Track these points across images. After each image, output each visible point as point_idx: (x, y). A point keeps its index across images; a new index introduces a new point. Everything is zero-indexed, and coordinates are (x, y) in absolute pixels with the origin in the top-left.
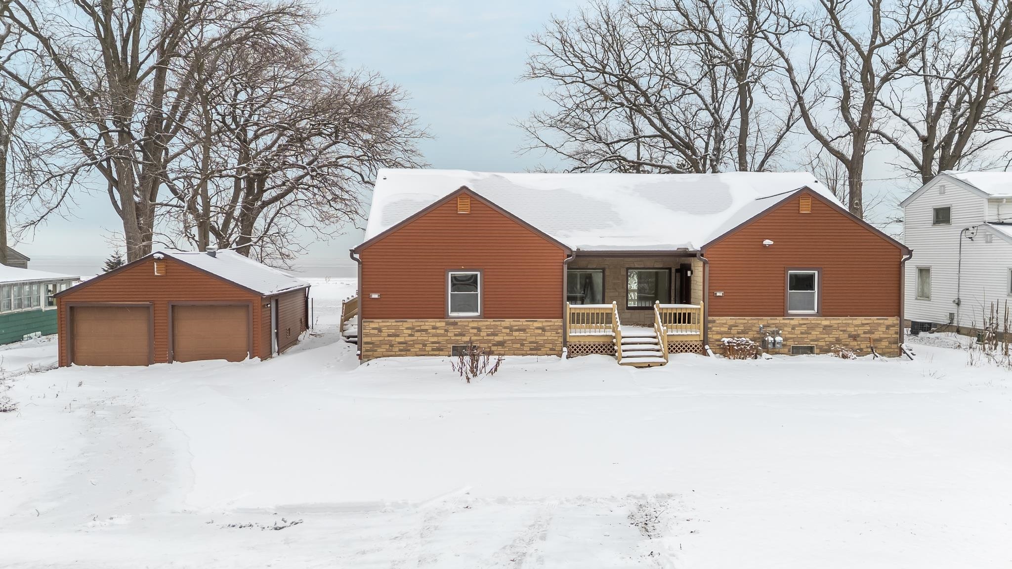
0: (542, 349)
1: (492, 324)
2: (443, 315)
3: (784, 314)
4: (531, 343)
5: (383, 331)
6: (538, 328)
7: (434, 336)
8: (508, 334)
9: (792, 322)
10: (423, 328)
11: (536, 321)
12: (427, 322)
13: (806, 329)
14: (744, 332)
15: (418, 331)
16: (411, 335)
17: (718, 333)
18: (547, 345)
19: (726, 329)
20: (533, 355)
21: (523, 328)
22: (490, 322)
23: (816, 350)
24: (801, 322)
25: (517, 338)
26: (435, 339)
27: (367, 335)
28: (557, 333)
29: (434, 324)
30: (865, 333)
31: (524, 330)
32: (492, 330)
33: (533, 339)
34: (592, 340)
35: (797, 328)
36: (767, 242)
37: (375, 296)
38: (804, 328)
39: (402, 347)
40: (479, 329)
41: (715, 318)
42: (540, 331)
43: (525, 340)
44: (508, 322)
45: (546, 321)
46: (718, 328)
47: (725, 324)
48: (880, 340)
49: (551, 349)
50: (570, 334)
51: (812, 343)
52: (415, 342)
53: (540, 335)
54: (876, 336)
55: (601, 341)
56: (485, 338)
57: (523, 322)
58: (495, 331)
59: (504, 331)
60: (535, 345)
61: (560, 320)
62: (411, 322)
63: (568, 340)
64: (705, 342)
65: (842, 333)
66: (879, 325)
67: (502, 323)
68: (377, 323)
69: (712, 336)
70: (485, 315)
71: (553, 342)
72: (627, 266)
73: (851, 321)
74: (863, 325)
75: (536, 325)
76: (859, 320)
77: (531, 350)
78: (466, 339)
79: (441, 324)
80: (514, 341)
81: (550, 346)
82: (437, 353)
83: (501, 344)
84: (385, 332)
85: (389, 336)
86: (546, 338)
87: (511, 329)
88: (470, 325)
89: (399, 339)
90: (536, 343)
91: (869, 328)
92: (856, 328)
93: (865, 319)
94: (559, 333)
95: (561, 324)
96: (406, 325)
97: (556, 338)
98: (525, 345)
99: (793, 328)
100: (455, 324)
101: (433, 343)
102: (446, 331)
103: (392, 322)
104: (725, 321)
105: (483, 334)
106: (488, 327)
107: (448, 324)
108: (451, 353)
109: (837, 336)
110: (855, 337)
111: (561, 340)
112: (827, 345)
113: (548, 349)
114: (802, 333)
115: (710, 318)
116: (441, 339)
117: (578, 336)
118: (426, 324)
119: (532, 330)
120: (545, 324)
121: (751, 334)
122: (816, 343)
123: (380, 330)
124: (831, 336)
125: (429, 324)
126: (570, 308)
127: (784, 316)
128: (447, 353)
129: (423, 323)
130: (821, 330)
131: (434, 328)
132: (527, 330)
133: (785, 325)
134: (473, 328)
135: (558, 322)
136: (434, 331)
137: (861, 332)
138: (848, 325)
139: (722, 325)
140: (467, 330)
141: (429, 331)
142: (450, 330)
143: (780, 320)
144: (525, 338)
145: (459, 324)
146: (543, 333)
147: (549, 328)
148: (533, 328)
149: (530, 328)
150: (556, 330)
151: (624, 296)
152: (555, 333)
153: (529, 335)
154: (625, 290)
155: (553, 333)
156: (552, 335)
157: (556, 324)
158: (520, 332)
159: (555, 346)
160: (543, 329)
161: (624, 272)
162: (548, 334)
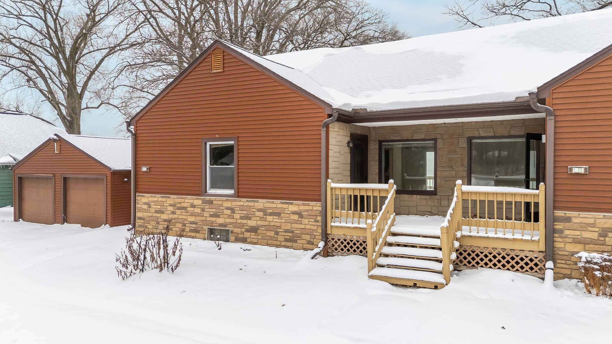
0: (298, 241)
1: (246, 204)
2: (200, 192)
4: (286, 231)
5: (152, 206)
6: (294, 213)
7: (192, 214)
8: (261, 219)
10: (183, 205)
11: (292, 204)
12: (186, 198)
15: (179, 208)
16: (173, 213)
18: (304, 236)
19: (595, 236)
20: (288, 247)
21: (278, 211)
22: (243, 202)
25: (272, 224)
26: (192, 219)
27: (141, 210)
28: (316, 221)
29: (191, 201)
31: (278, 214)
32: (245, 212)
33: (288, 227)
37: (145, 169)
40: (233, 210)
42: (296, 217)
43: (280, 227)
44: (262, 203)
45: (304, 205)
46: (578, 233)
47: (593, 225)
49: (309, 243)
50: (333, 224)
52: (178, 221)
53: (296, 222)
56: (239, 221)
57: (277, 204)
58: (249, 212)
59: (257, 214)
60: (291, 234)
61: (319, 204)
62: (173, 199)
63: (329, 231)
64: (548, 255)
67: (256, 204)
68: (147, 198)
69: (563, 246)
70: (240, 194)
71: (311, 233)
72: (468, 134)
75: (293, 208)
77: (286, 240)
78: (220, 221)
79: (198, 202)
80: (268, 228)
81: (308, 237)
82: (193, 234)
83: (254, 230)
85: (156, 212)
86: (303, 226)
87: (265, 211)
88: (224, 205)
89: (164, 216)
90: (292, 232)
94: (318, 221)
95: (320, 209)
96: (169, 201)
97: (315, 228)
98: (280, 233)
100: (211, 202)
101: (192, 223)
102: (203, 210)
103: (158, 198)
104: (592, 221)
105: (237, 216)
106: (242, 208)
107: (204, 202)
108: (206, 236)
111: (320, 230)
113: (305, 242)
115: (559, 213)
116: (198, 218)
117: (342, 227)
118: (186, 201)
119: (287, 215)
120: (302, 208)
123: (149, 205)
125: (189, 200)
126: (332, 189)
128: (202, 236)
129: (182, 200)
131: (193, 206)
132: (282, 215)
134: (227, 208)
135: (317, 206)
136: (192, 209)
140: (221, 211)
141: (188, 209)
142: (206, 210)
144: (280, 224)
145: (214, 202)
146: (300, 219)
147: (306, 213)
148: (289, 212)
149: (286, 212)
150: (315, 217)
151: (464, 177)
152: (313, 220)
153: (284, 221)
154: (466, 169)
155: (311, 220)
156: (310, 223)
157: (315, 208)
158: (275, 217)
159: (313, 239)
160: (299, 214)
161: (463, 143)
162: (305, 221)
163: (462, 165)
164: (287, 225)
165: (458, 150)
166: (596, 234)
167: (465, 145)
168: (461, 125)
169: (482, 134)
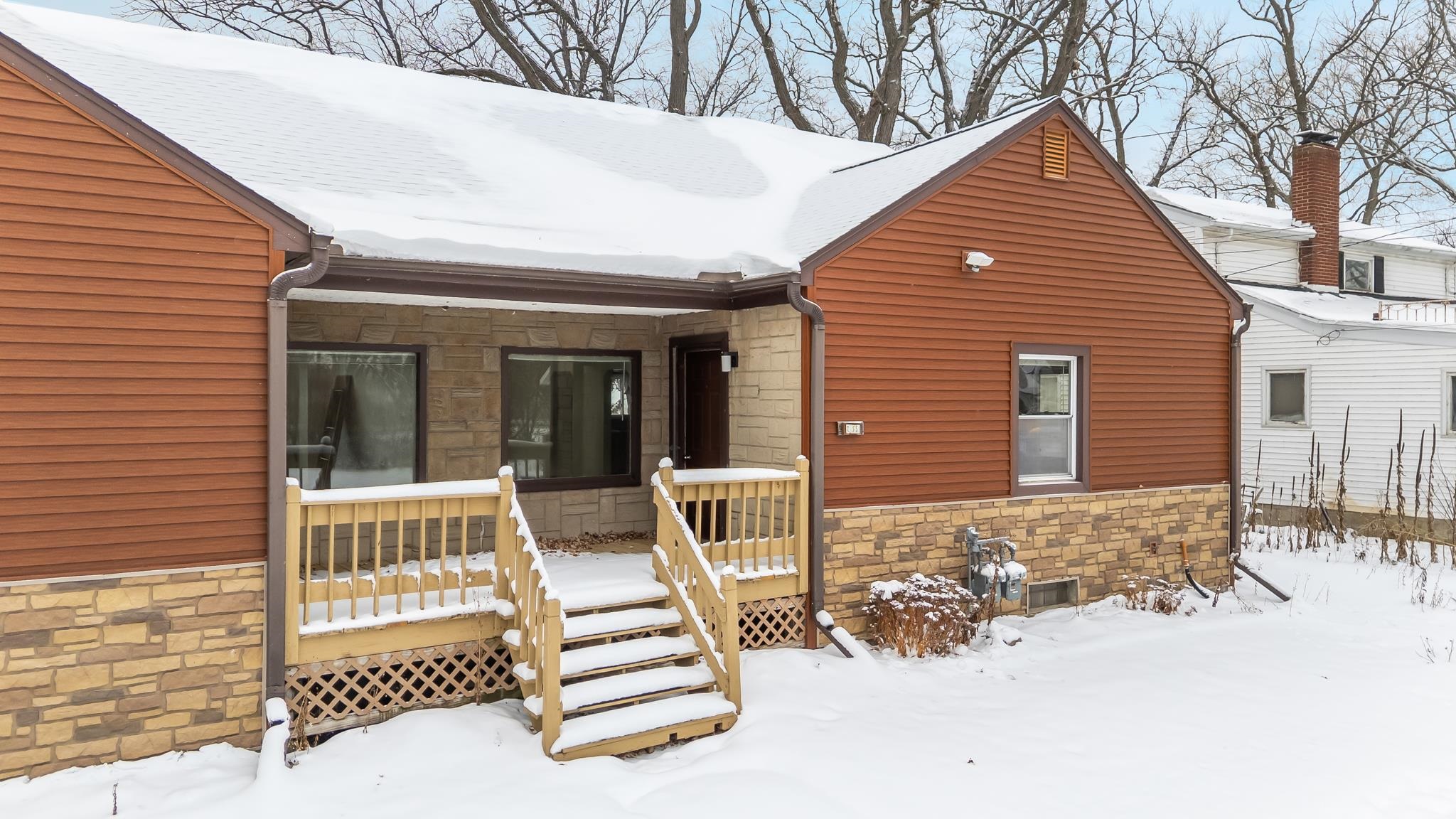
0: (149, 724)
3: (1008, 489)
6: (125, 619)
9: (1032, 512)
11: (113, 584)
13: (1057, 529)
17: (849, 564)
18: (175, 700)
19: (866, 548)
20: (96, 760)
21: (43, 622)
23: (1082, 593)
24: (1050, 510)
28: (233, 632)
30: (1171, 531)
31: (39, 638)
33: (97, 677)
35: (1038, 531)
36: (978, 259)
38: (1053, 528)
41: (841, 512)
42: (138, 633)
43: (47, 688)
45: (173, 580)
46: (849, 547)
47: (864, 530)
48: (1195, 548)
49: (201, 717)
50: (304, 630)
51: (1071, 571)
53: (135, 652)
54: (1188, 539)
55: (448, 643)
57: (31, 596)
60: (110, 706)
61: (248, 567)
63: (293, 655)
64: (812, 602)
65: (1128, 535)
66: (1196, 505)
69: (837, 577)
71: (211, 680)
72: (504, 340)
73: (1143, 501)
74: (1168, 508)
75: (113, 601)
76: (1162, 496)
77: (83, 734)
81: (198, 700)
86: (174, 662)
90: (117, 694)
91: (1177, 517)
92: (1156, 520)
93: (1172, 493)
94: (243, 631)
95: (257, 585)
97: (232, 656)
98: (48, 715)
99: (1030, 532)
104: (864, 522)
109: (1119, 545)
110: (1152, 545)
111: (256, 661)
112: (1103, 574)
113: (185, 718)
114: (1050, 544)
115: (828, 513)
117: (342, 633)
119: (90, 634)
120: (167, 593)
121: (936, 557)
122: (1078, 570)
124: (1108, 546)
126: (305, 508)
127: (1009, 493)
130: (1086, 529)
132: (59, 637)
133: (1014, 521)
135: (239, 578)
137: (1163, 529)
138: (1139, 511)
139: (858, 535)
143: (1001, 508)
144: (44, 678)
146: (157, 639)
147: (190, 611)
148: (100, 620)
149: (79, 621)
150: (228, 620)
151: (495, 447)
152: (222, 632)
153: (71, 659)
154: (498, 426)
155: (208, 633)
156: (207, 644)
157: (228, 587)
158: (15, 652)
159: (224, 699)
160: (157, 621)
161: (492, 363)
162: (187, 640)
163: (490, 416)
164: (86, 674)
165: (479, 378)
166: (871, 545)
167: (496, 368)
168: (487, 315)
169: (536, 343)
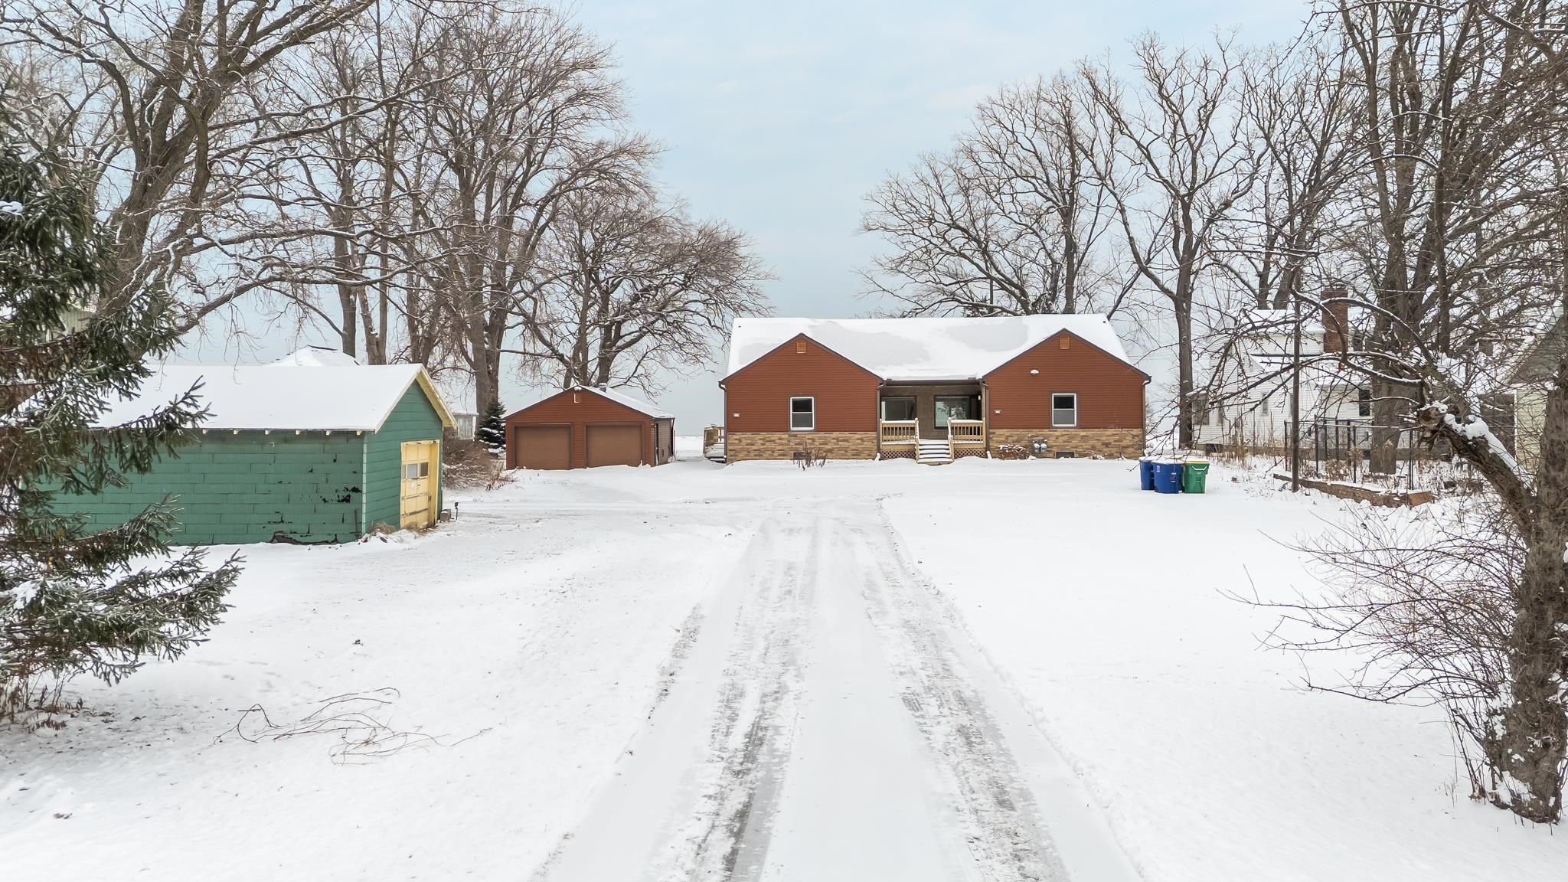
0: (861, 455)
1: (824, 436)
2: (786, 430)
3: (1049, 427)
4: (853, 450)
6: (857, 439)
7: (780, 445)
8: (835, 444)
9: (1056, 433)
10: (771, 439)
11: (856, 434)
12: (775, 434)
14: (1018, 441)
15: (768, 441)
16: (763, 444)
17: (997, 442)
18: (865, 452)
20: (854, 459)
21: (847, 438)
22: (822, 434)
23: (1075, 455)
24: (1064, 433)
25: (843, 446)
26: (781, 447)
27: (731, 444)
28: (872, 443)
29: (779, 436)
30: (1115, 441)
31: (847, 440)
32: (824, 441)
33: (854, 447)
34: (899, 448)
35: (1059, 438)
36: (1035, 372)
37: (736, 415)
38: (1066, 438)
39: (757, 453)
40: (813, 440)
41: (996, 430)
42: (859, 441)
43: (848, 448)
44: (835, 434)
45: (864, 434)
46: (998, 438)
47: (1003, 435)
49: (868, 455)
50: (884, 443)
51: (1072, 449)
52: (767, 450)
53: (859, 444)
54: (1124, 443)
55: (907, 448)
56: (817, 446)
57: (846, 434)
58: (826, 441)
59: (832, 441)
60: (856, 451)
62: (763, 435)
63: (881, 447)
64: (987, 448)
65: (1096, 441)
66: (1126, 435)
67: (831, 435)
68: (738, 435)
69: (993, 444)
70: (817, 430)
71: (869, 450)
72: (934, 394)
73: (1103, 432)
74: (1113, 435)
75: (857, 436)
76: (1110, 431)
77: (853, 455)
78: (803, 447)
79: (785, 436)
80: (840, 449)
81: (867, 452)
82: (782, 457)
83: (830, 451)
84: (744, 442)
85: (747, 445)
86: (864, 446)
87: (837, 439)
88: (806, 437)
89: (754, 447)
91: (1118, 438)
92: (1108, 438)
93: (1115, 431)
95: (876, 435)
96: (759, 437)
97: (872, 446)
98: (849, 451)
99: (1056, 438)
100: (796, 436)
101: (779, 450)
102: (789, 441)
103: (749, 435)
104: (1003, 433)
105: (816, 443)
106: (820, 438)
107: (790, 436)
108: (792, 458)
109: (1092, 444)
110: (1107, 445)
111: (875, 447)
112: (1084, 451)
113: (866, 455)
114: (1064, 442)
115: (992, 431)
116: (785, 447)
117: (888, 445)
118: (774, 436)
119: (854, 441)
120: (863, 436)
121: (1024, 443)
122: (1075, 449)
123: (740, 441)
124: (1087, 444)
125: (776, 436)
126: (880, 424)
128: (789, 457)
129: (772, 436)
130: (1080, 439)
131: (780, 439)
132: (850, 440)
133: (1051, 435)
134: (809, 439)
135: (873, 434)
136: (780, 441)
137: (1111, 441)
138: (1101, 435)
139: (1000, 435)
140: (804, 441)
141: (776, 441)
142: (791, 441)
143: (1046, 432)
144: (848, 446)
145: (798, 436)
146: (862, 442)
147: (866, 439)
148: (854, 439)
149: (852, 439)
150: (872, 440)
153: (851, 444)
155: (869, 442)
156: (869, 444)
157: (871, 436)
158: (845, 442)
159: (872, 453)
160: (862, 439)
161: (931, 399)
162: (866, 443)
163: (931, 411)
165: (928, 403)
166: (1004, 438)
167: (933, 400)
169: (942, 393)
